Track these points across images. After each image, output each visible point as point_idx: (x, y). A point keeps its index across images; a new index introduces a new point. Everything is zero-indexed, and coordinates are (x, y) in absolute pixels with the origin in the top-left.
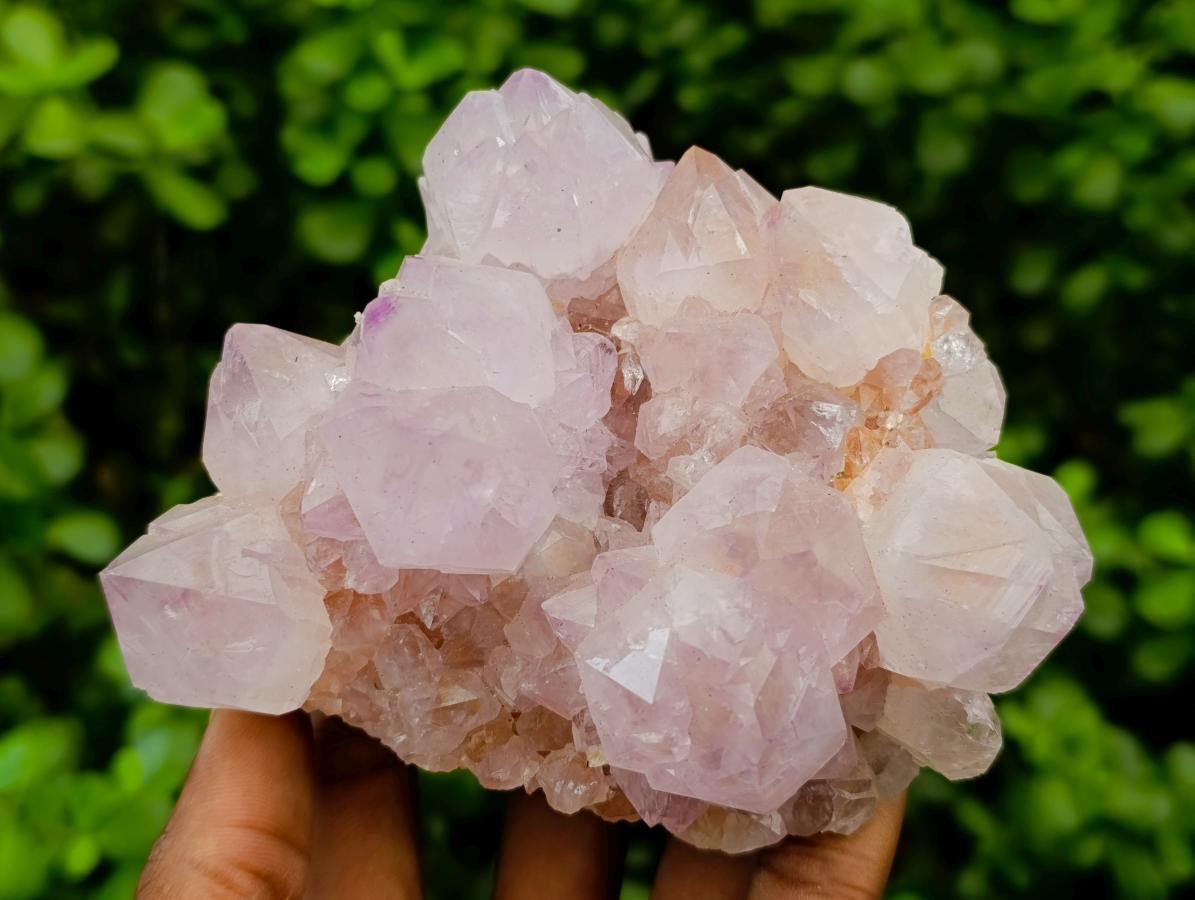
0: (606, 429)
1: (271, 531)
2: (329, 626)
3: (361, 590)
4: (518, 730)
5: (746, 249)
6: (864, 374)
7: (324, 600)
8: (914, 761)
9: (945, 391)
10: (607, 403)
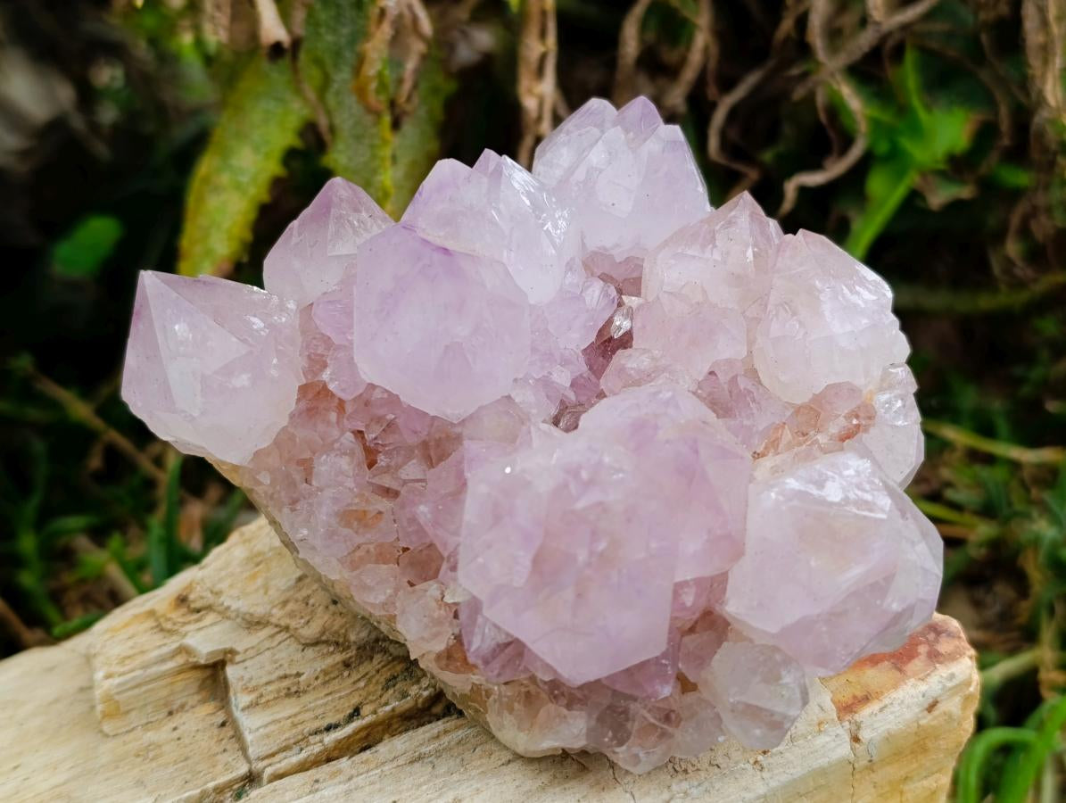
0: (582, 359)
1: (287, 318)
2: (293, 406)
3: (331, 387)
4: (400, 561)
5: (752, 259)
6: (811, 396)
7: (299, 387)
8: (723, 727)
9: (872, 431)
10: (592, 338)
